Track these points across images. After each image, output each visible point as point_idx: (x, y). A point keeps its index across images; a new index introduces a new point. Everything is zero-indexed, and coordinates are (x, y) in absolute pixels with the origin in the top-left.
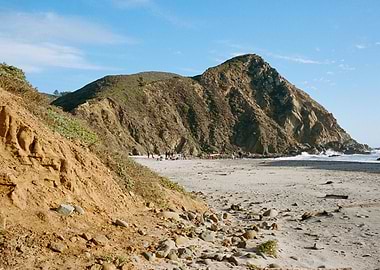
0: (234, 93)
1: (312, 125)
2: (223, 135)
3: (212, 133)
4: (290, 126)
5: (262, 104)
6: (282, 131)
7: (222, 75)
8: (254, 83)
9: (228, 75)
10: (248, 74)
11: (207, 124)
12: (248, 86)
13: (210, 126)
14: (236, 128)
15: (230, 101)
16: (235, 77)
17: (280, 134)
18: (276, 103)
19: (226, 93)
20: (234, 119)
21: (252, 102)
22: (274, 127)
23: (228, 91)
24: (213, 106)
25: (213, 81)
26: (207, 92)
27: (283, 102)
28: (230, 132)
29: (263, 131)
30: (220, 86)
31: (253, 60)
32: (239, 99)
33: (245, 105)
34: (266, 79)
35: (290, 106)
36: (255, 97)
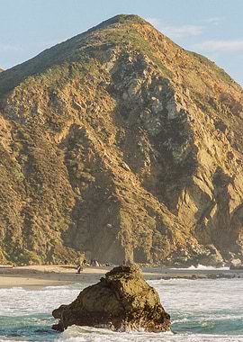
0: (76, 139)
1: (233, 206)
2: (49, 229)
3: (28, 224)
4: (189, 207)
5: (133, 161)
6: (167, 219)
7: (53, 97)
8: (121, 113)
9: (65, 95)
10: (111, 91)
11: (18, 206)
12: (108, 120)
13: (26, 212)
14: (76, 214)
15: (68, 157)
16: (80, 100)
17: (161, 226)
18: (164, 157)
19: (60, 137)
20: (75, 195)
21: (112, 158)
22: (151, 212)
23: (65, 132)
24: (31, 167)
25: (34, 111)
26: (21, 136)
27: (178, 157)
28: (64, 223)
29: (126, 221)
30: (49, 122)
31: (123, 58)
32: (85, 152)
33: (97, 165)
34: (148, 103)
35: (191, 165)
36: (121, 144)
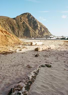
0: (24, 23)
1: (42, 31)
2: (21, 33)
3: (18, 33)
4: (37, 31)
5: (31, 26)
6: (35, 32)
7: (21, 18)
8: (29, 20)
9: (22, 18)
10: (27, 18)
11: (17, 30)
12: (27, 21)
14: (24, 32)
15: (23, 25)
16: (24, 19)
17: (35, 33)
18: (34, 25)
19: (22, 23)
20: (24, 29)
21: (28, 25)
23: (22, 22)
24: (18, 26)
25: (18, 19)
26: (17, 22)
27: (36, 25)
28: (23, 33)
29: (31, 32)
30: (20, 21)
31: (28, 14)
32: (25, 24)
33: (26, 26)
34: (32, 19)
